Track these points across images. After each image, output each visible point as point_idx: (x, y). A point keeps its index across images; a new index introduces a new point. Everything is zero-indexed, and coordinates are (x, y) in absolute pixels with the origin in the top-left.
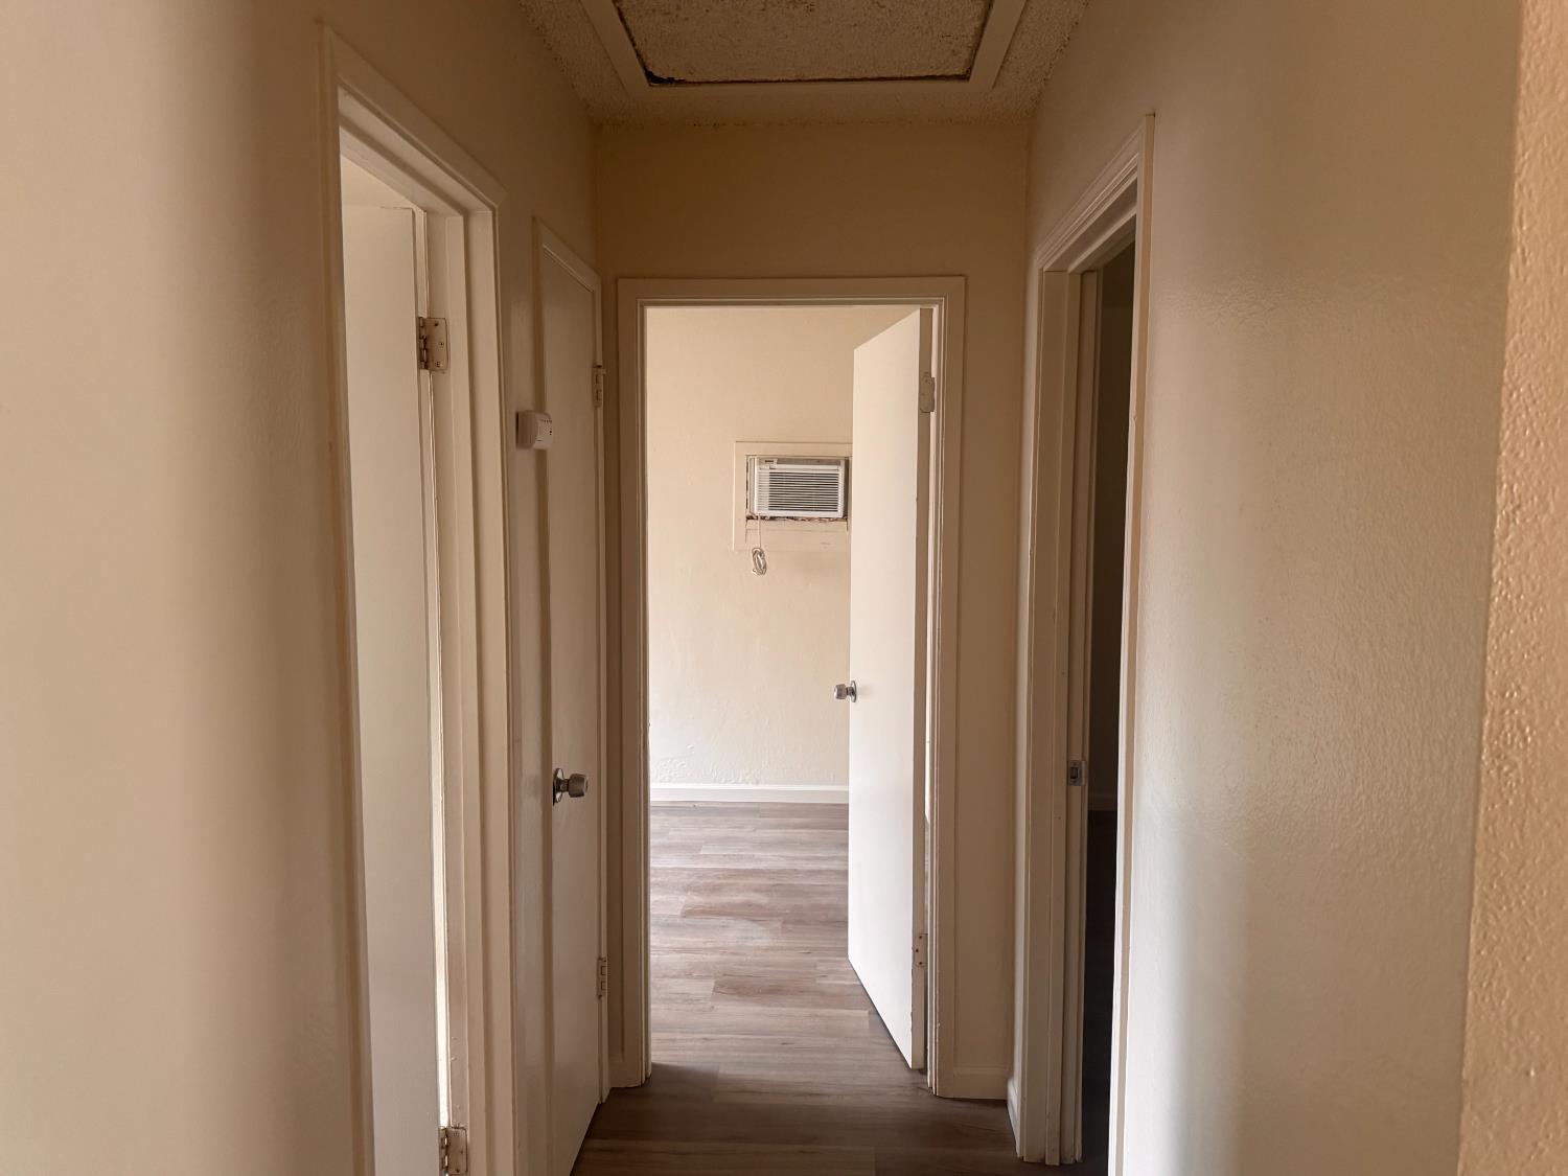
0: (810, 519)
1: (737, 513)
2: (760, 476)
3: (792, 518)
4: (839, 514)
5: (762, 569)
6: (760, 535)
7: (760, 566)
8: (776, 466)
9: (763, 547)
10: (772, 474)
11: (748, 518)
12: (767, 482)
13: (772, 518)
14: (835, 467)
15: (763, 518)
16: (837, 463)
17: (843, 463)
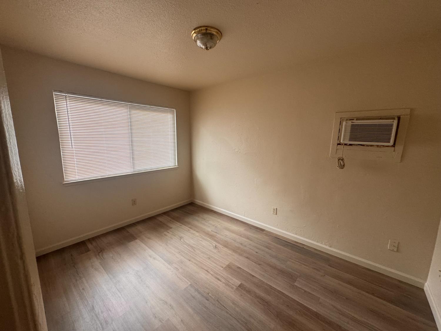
0: (371, 146)
1: (333, 141)
2: (346, 125)
3: (361, 145)
4: (392, 142)
5: (342, 167)
6: (343, 152)
7: (341, 165)
8: (356, 121)
9: (344, 157)
10: (352, 126)
11: (338, 144)
12: (349, 129)
13: (350, 145)
14: (392, 121)
15: (346, 144)
16: (394, 119)
17: (397, 119)
